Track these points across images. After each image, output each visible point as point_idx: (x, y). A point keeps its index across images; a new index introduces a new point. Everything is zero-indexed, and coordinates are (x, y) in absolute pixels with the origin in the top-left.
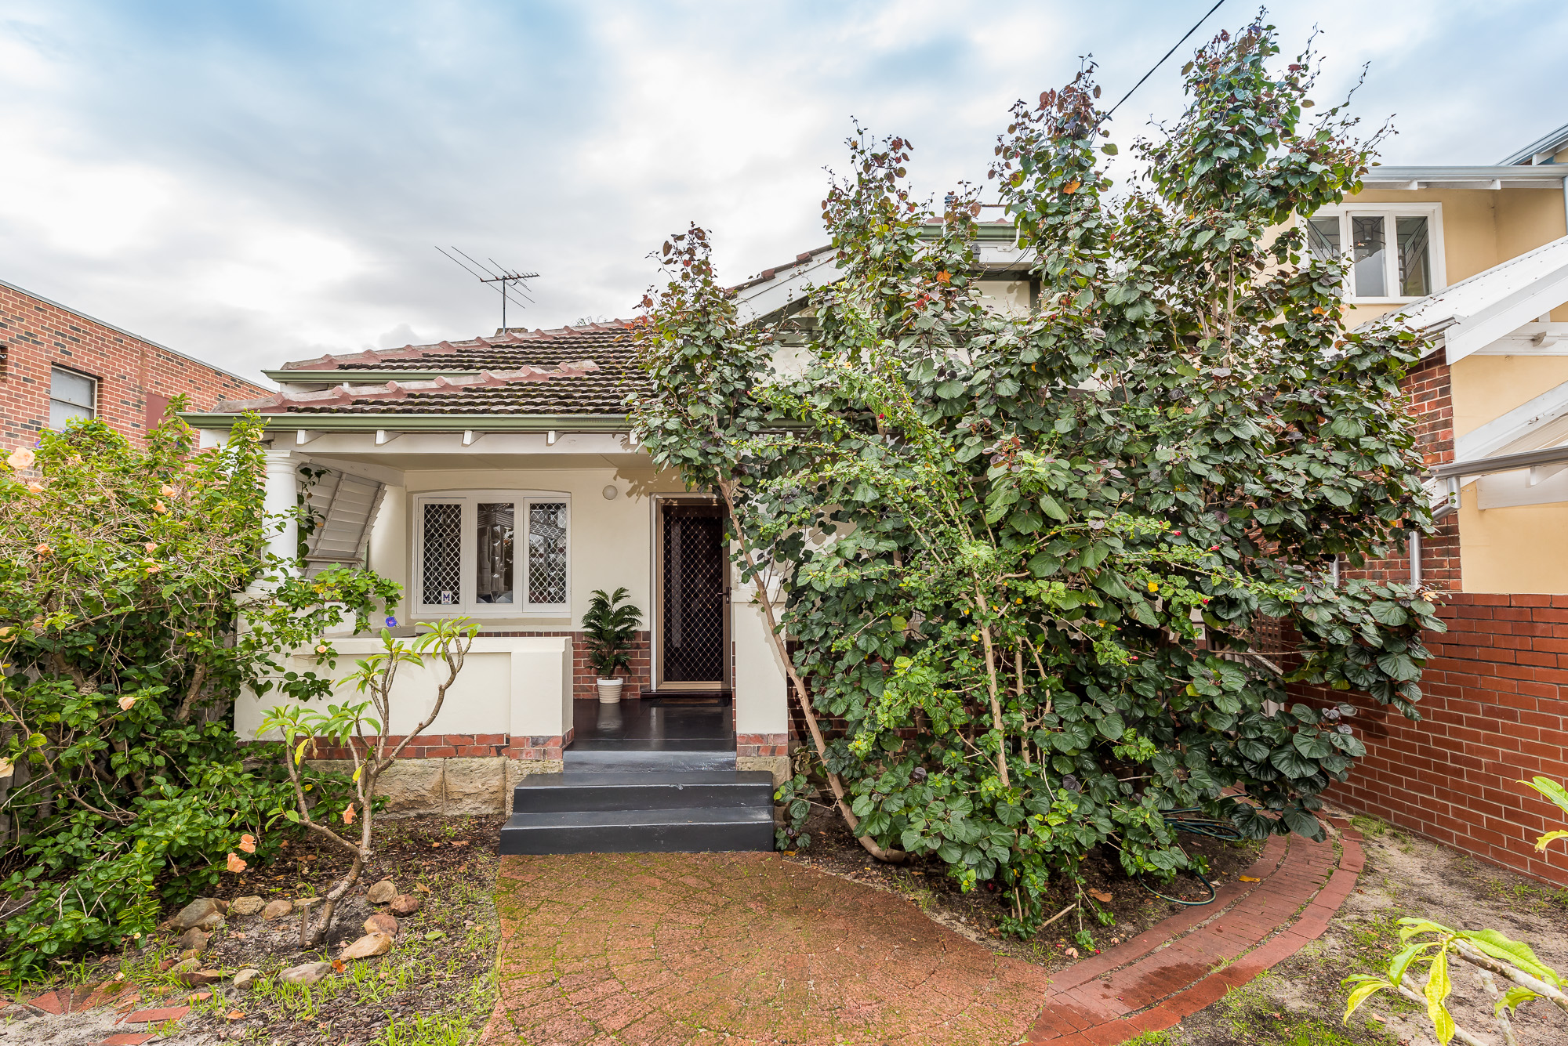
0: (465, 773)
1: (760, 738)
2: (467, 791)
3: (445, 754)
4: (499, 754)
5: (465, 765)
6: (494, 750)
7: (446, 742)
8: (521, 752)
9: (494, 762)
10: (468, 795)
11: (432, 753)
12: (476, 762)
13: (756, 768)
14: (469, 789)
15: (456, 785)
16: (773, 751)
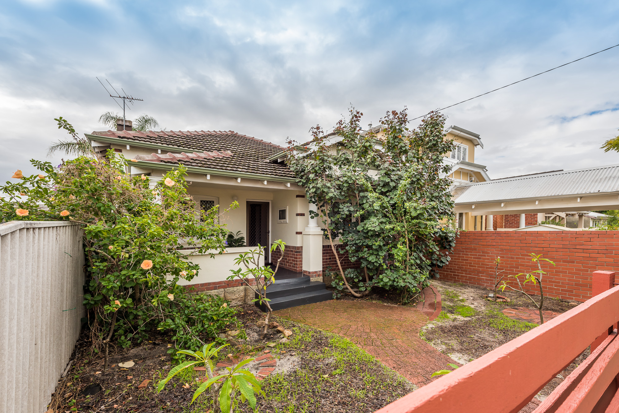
0: (233, 293)
1: (316, 272)
2: (233, 298)
3: (224, 287)
4: (242, 285)
5: (232, 290)
6: (240, 284)
7: (224, 283)
8: (252, 283)
9: (242, 288)
10: (233, 299)
11: (220, 287)
12: (235, 289)
13: (315, 281)
14: (234, 297)
15: (229, 297)
16: (319, 276)
